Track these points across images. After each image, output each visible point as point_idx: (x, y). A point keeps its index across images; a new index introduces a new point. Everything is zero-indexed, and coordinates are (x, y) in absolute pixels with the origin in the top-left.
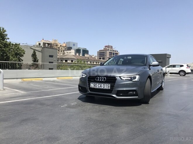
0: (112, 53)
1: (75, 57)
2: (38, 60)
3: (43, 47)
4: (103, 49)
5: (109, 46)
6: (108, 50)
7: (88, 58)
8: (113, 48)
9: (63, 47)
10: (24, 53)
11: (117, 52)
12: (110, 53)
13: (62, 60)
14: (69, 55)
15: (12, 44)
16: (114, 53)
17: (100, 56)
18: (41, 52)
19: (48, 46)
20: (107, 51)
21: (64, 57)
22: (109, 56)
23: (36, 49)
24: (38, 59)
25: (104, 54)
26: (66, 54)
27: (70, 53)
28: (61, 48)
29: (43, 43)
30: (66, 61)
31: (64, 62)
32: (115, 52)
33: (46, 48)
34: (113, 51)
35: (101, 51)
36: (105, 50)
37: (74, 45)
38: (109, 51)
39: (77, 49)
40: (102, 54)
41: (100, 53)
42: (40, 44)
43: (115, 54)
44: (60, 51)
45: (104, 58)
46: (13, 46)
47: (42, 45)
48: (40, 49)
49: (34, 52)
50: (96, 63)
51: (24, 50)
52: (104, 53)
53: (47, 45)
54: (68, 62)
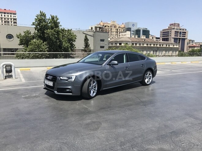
0: (178, 32)
1: (130, 39)
2: (89, 45)
3: (94, 31)
4: (167, 28)
5: (175, 24)
6: (174, 28)
7: (145, 40)
8: (180, 26)
9: (122, 28)
10: (76, 38)
11: (184, 31)
12: (175, 32)
13: (116, 44)
14: (124, 37)
15: (65, 31)
16: (180, 32)
17: (163, 36)
18: (93, 36)
19: (100, 30)
20: (173, 30)
21: (118, 40)
22: (175, 36)
23: (89, 33)
24: (89, 43)
25: (168, 34)
26: (121, 36)
27: (125, 35)
28: (120, 30)
29: (95, 27)
30: (120, 44)
31: (118, 45)
32: (182, 31)
33: (98, 32)
34: (181, 29)
35: (165, 30)
36: (170, 29)
37: (133, 25)
38: (175, 30)
39: (136, 30)
40: (166, 34)
41: (163, 33)
42: (92, 28)
43: (182, 33)
44: (118, 33)
45: (168, 38)
46: (66, 32)
47: (94, 29)
48: (91, 33)
49: (86, 37)
50: (154, 45)
51: (75, 35)
52: (168, 32)
53: (98, 28)
54: (122, 45)
